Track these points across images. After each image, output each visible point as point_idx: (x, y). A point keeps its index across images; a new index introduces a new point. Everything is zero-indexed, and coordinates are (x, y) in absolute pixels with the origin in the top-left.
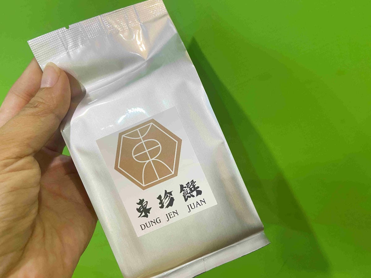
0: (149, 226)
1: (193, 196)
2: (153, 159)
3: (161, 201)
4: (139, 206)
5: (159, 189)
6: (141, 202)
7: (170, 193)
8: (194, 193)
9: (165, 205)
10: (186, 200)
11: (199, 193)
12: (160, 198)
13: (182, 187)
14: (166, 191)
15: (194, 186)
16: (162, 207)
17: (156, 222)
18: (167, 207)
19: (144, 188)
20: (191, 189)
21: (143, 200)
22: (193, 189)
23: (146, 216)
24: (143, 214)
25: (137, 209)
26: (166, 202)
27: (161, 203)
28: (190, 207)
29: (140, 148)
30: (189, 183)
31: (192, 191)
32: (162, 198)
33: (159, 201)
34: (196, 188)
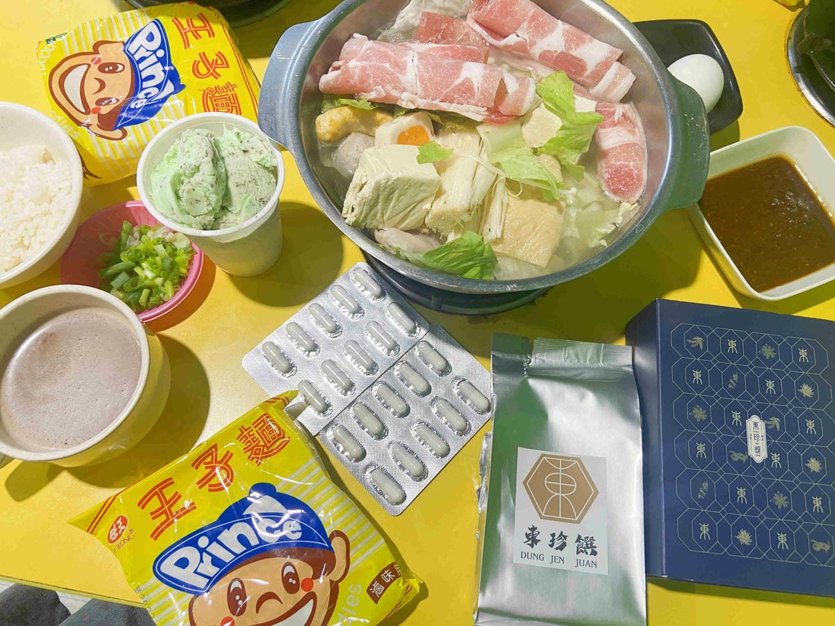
0: (530, 557)
1: (587, 553)
2: (564, 495)
3: (554, 540)
4: (529, 532)
5: (558, 527)
6: (533, 529)
7: (565, 537)
8: (589, 551)
9: (555, 546)
10: (578, 553)
11: (594, 553)
12: (553, 535)
13: (579, 537)
14: (562, 532)
15: (592, 544)
16: (551, 546)
17: (539, 557)
18: (557, 549)
19: (542, 517)
20: (587, 545)
21: (536, 528)
22: (589, 546)
23: (532, 546)
24: (530, 542)
25: (526, 534)
26: (558, 543)
27: (552, 541)
28: (579, 562)
29: (555, 478)
30: (588, 537)
31: (588, 548)
32: (555, 538)
33: (551, 538)
34: (592, 547)
